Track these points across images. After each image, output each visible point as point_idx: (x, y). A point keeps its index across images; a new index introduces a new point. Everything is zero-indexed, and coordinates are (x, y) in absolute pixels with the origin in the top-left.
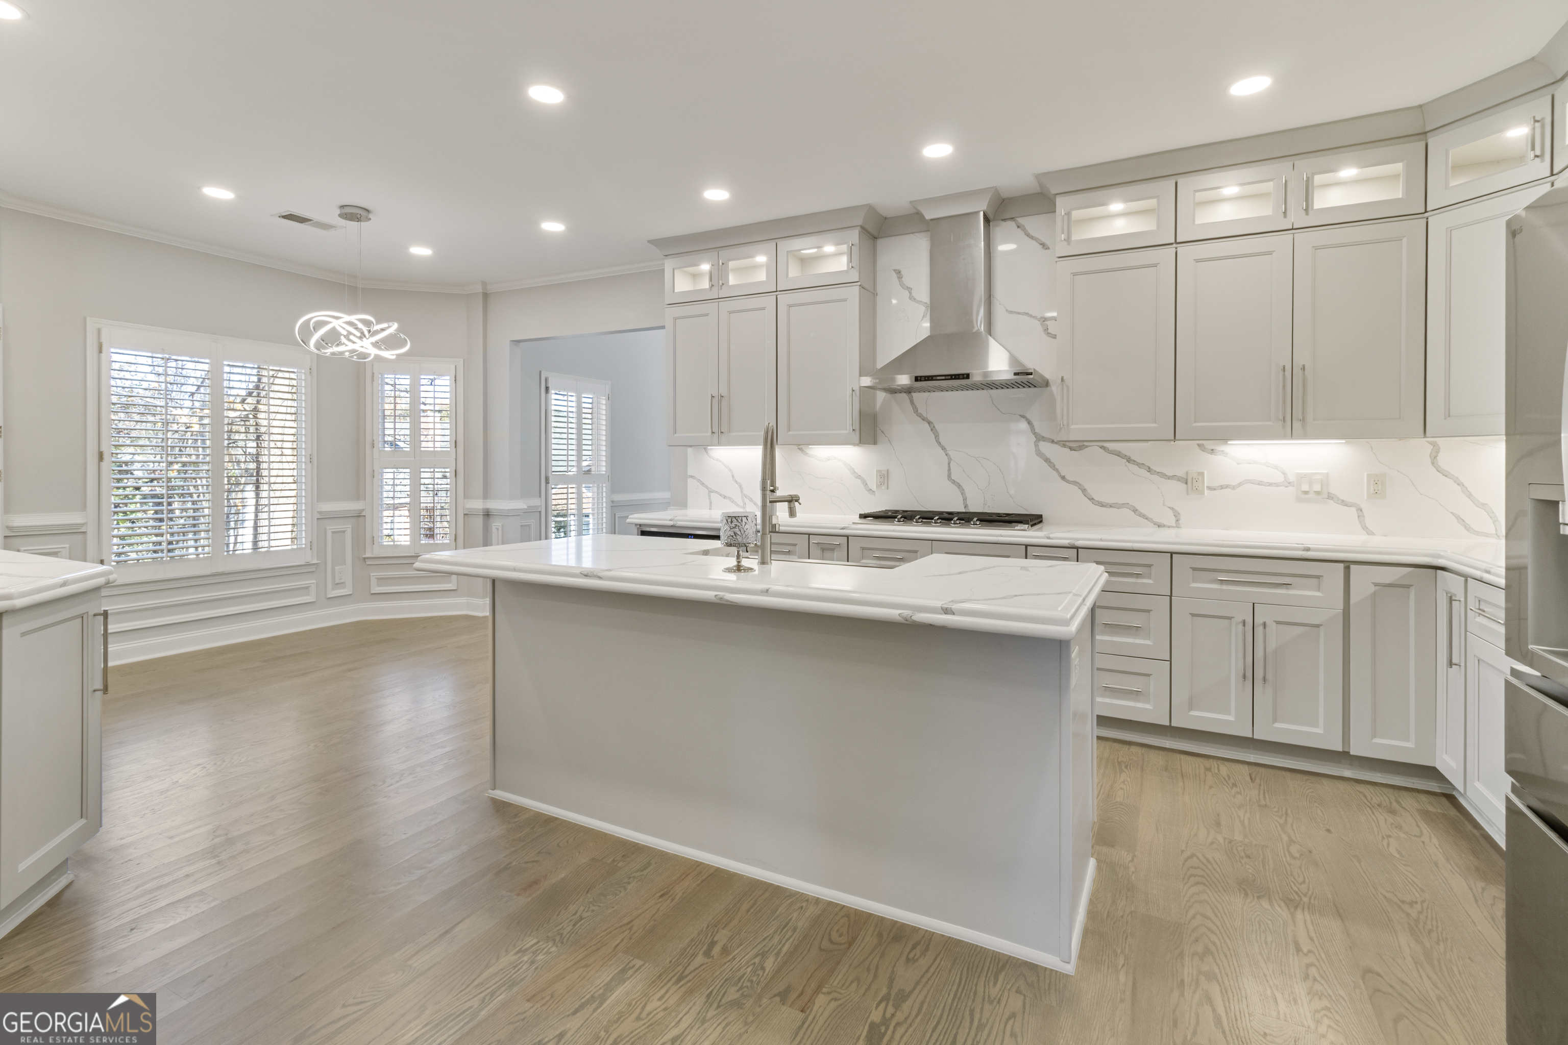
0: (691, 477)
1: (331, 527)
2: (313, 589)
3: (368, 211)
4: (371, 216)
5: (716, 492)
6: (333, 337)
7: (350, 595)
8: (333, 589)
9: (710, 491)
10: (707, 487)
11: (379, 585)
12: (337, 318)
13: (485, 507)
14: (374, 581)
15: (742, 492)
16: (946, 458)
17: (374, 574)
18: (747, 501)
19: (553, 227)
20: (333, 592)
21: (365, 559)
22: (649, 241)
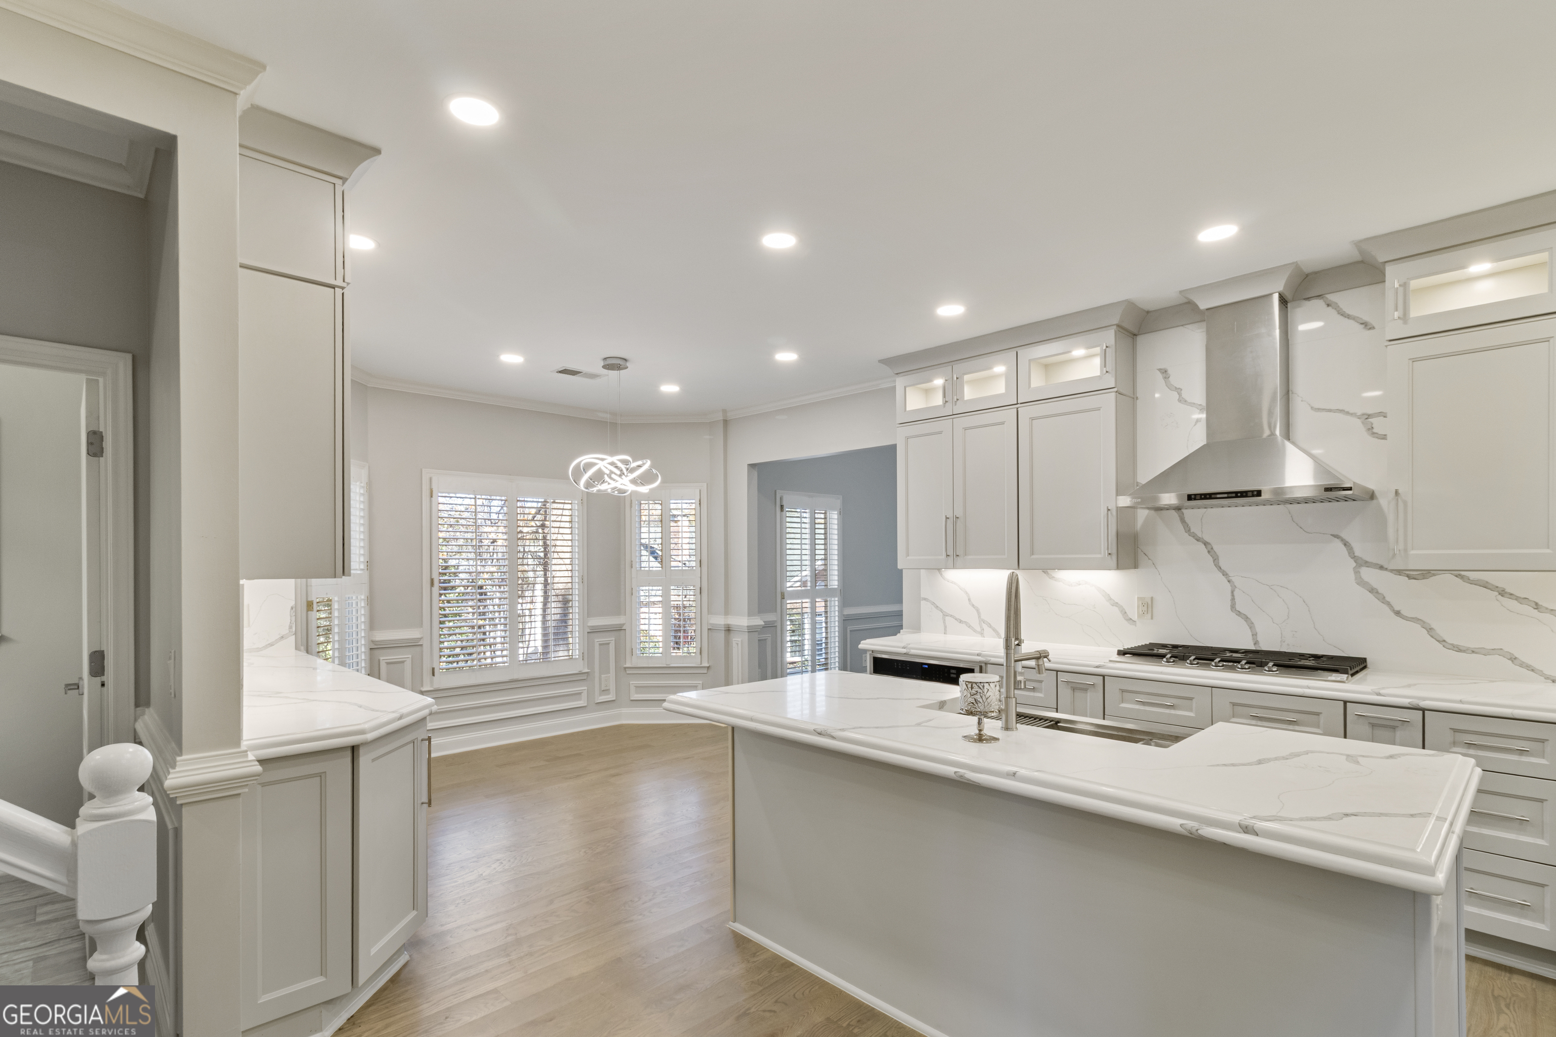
0: (925, 599)
1: (598, 639)
2: (584, 695)
3: (626, 360)
4: (628, 364)
5: (951, 616)
6: (599, 477)
7: (614, 700)
8: (600, 695)
9: (945, 615)
10: (941, 611)
11: (637, 693)
12: (603, 460)
13: (726, 623)
14: (632, 689)
15: (979, 617)
16: (1228, 587)
17: (634, 682)
18: (985, 626)
19: (786, 357)
20: (601, 698)
21: (625, 668)
22: (880, 361)
